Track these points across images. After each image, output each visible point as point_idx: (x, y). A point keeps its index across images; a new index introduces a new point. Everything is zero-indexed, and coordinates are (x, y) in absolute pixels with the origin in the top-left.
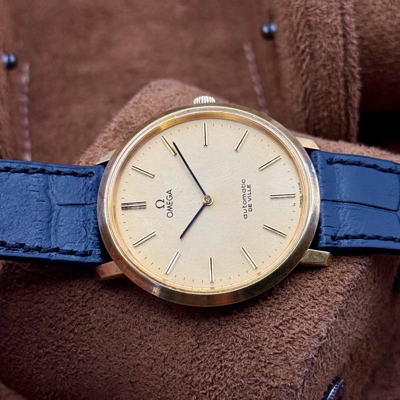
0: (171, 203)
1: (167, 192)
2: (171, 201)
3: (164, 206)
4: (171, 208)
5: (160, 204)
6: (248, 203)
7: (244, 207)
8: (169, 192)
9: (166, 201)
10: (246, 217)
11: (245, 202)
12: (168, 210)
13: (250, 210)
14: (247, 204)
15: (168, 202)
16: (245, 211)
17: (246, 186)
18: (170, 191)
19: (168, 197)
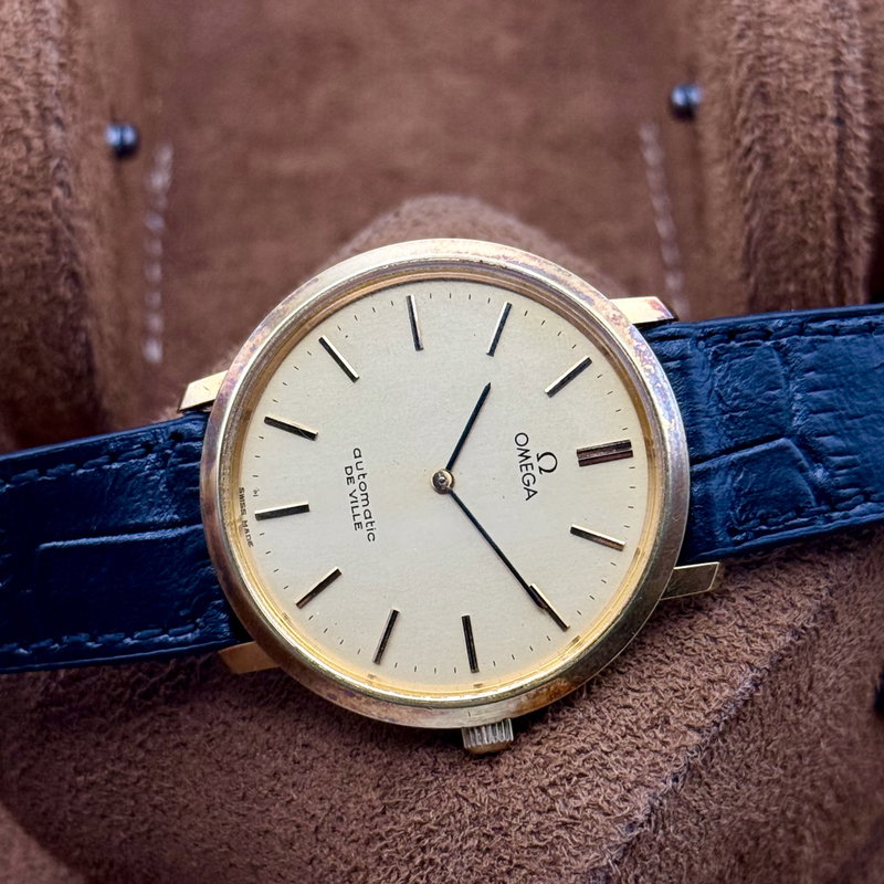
0: (524, 468)
1: (536, 492)
2: (525, 472)
3: (539, 459)
4: (521, 455)
5: (547, 463)
6: (356, 486)
7: (364, 475)
8: (531, 494)
9: (536, 472)
10: (357, 453)
11: (363, 486)
12: (527, 451)
13: (349, 471)
14: (357, 482)
15: (530, 471)
16: (360, 466)
17: (364, 525)
18: (530, 497)
19: (531, 482)
